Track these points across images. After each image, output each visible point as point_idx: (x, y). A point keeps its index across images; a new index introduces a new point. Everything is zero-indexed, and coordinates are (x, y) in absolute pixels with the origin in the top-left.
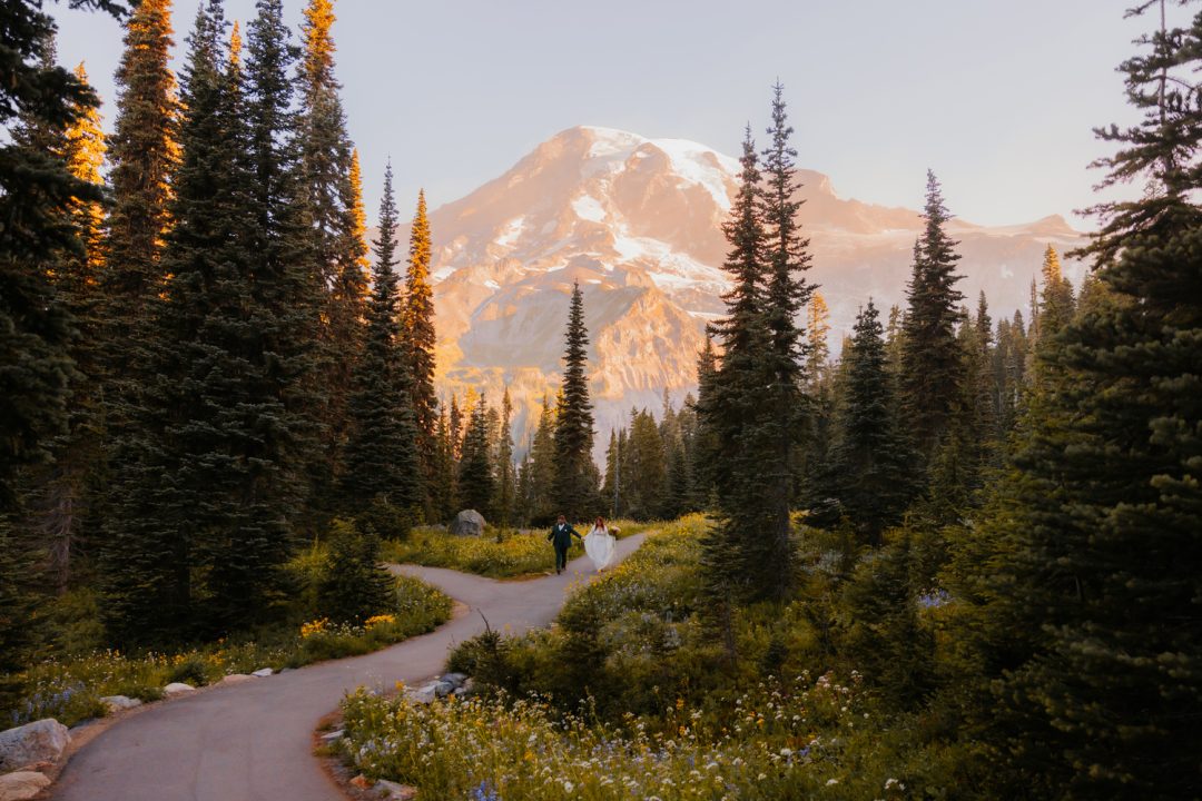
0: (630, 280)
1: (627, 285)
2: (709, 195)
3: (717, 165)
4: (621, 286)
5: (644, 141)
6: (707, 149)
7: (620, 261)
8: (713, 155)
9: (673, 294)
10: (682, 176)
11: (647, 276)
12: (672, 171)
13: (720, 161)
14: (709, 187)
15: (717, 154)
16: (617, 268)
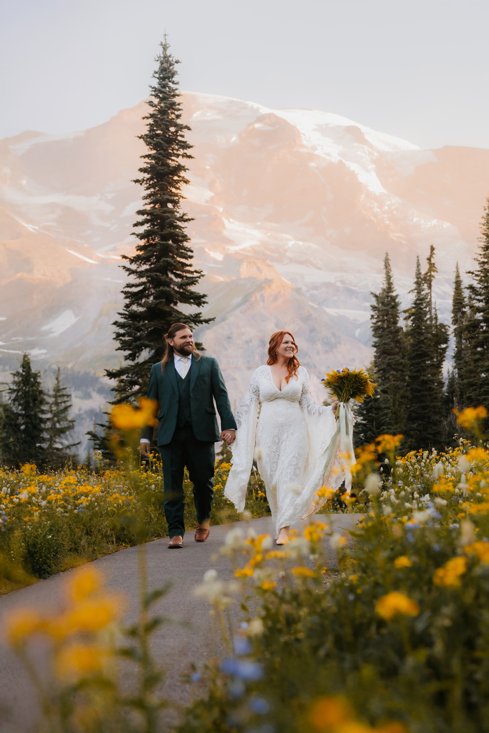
0: (245, 271)
1: (242, 277)
2: (353, 175)
3: (364, 142)
4: (234, 278)
5: (265, 110)
6: (347, 122)
7: (232, 249)
8: (358, 129)
9: (304, 289)
10: (316, 152)
11: (269, 266)
12: (303, 146)
13: (367, 137)
14: (353, 167)
15: (364, 129)
16: (228, 257)
